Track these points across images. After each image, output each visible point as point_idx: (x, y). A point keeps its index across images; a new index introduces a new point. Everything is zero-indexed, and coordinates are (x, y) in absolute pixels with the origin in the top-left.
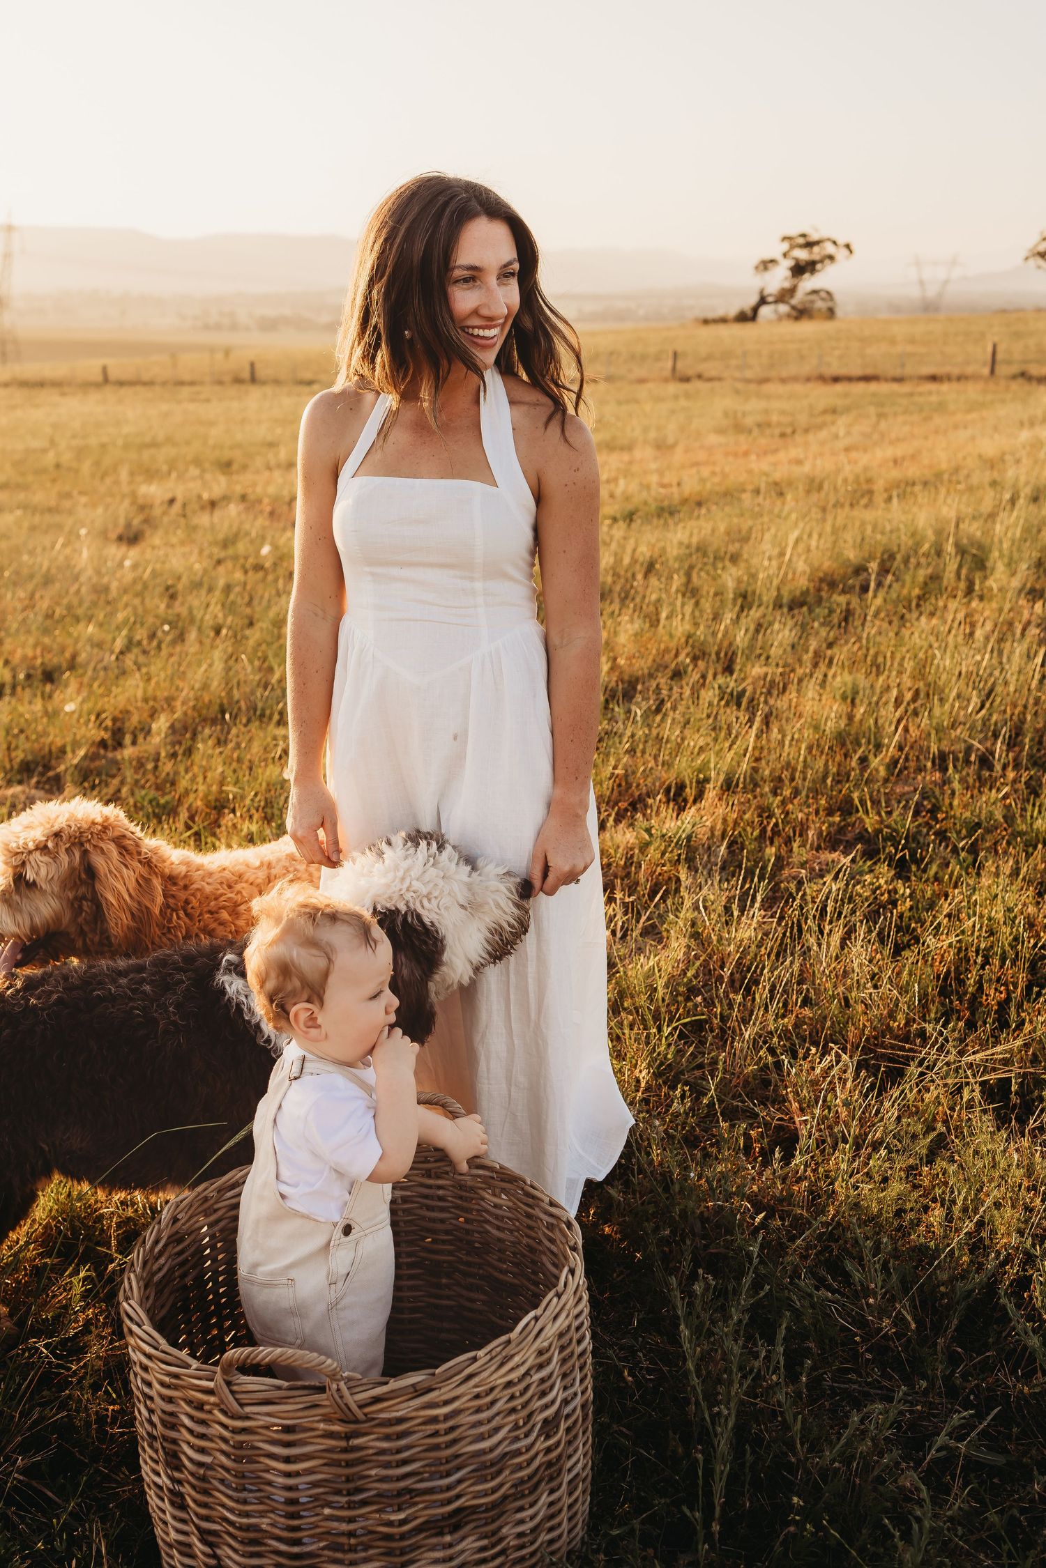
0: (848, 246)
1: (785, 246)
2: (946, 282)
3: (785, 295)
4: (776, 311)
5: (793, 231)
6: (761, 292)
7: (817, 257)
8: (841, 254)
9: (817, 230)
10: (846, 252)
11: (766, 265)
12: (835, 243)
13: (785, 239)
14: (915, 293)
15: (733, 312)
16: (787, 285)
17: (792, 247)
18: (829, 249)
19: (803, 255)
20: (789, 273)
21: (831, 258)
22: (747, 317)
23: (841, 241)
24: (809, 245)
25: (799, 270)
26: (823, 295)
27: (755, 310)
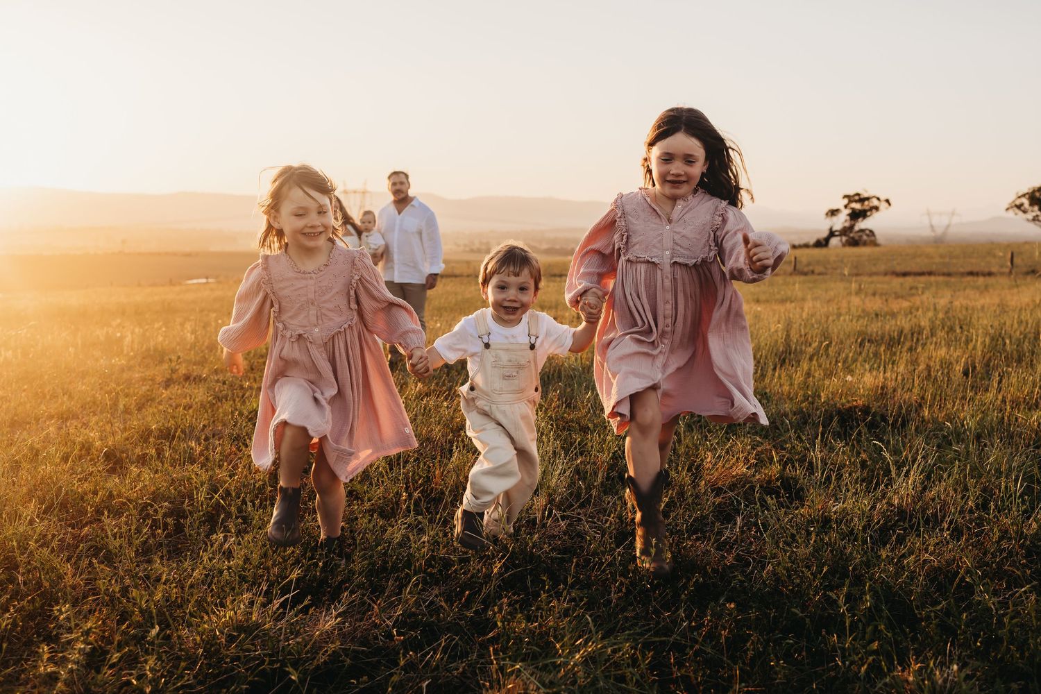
0: (887, 201)
1: (846, 201)
2: (948, 226)
3: (845, 231)
4: (841, 240)
5: (851, 193)
6: (831, 229)
7: (867, 208)
8: (883, 205)
9: (866, 191)
10: (887, 205)
11: (833, 213)
12: (878, 199)
13: (845, 196)
14: (927, 233)
15: (812, 242)
16: (847, 224)
17: (850, 202)
18: (875, 202)
19: (857, 206)
20: (848, 218)
21: (877, 208)
22: (822, 243)
23: (882, 198)
24: (862, 200)
25: (856, 215)
26: (867, 232)
27: (827, 240)
